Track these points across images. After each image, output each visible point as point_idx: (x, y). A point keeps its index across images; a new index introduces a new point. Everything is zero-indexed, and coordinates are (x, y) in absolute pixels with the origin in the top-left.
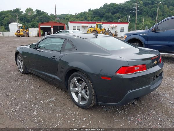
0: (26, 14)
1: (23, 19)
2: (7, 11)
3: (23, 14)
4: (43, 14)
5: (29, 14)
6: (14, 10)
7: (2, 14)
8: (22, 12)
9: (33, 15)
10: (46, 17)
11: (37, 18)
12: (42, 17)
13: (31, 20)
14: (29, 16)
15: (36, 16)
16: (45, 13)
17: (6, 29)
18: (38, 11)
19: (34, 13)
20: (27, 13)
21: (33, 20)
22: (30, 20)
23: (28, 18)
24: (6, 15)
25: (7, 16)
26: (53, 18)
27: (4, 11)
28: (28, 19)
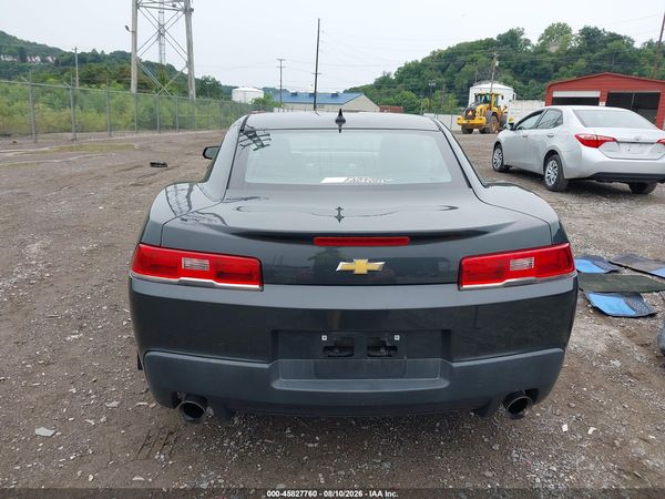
0: (541, 50)
1: (523, 68)
2: (476, 42)
3: (529, 48)
4: (609, 45)
5: (553, 49)
6: (500, 37)
7: (460, 54)
8: (527, 42)
9: (569, 52)
10: (621, 56)
11: (582, 63)
12: (602, 58)
13: (556, 71)
14: (551, 55)
15: (579, 52)
16: (620, 38)
17: (459, 104)
18: (590, 35)
19: (574, 44)
20: (543, 44)
21: (562, 69)
22: (552, 70)
23: (546, 65)
24: (470, 57)
25: (473, 61)
26: (652, 61)
27: (465, 44)
28: (543, 69)
